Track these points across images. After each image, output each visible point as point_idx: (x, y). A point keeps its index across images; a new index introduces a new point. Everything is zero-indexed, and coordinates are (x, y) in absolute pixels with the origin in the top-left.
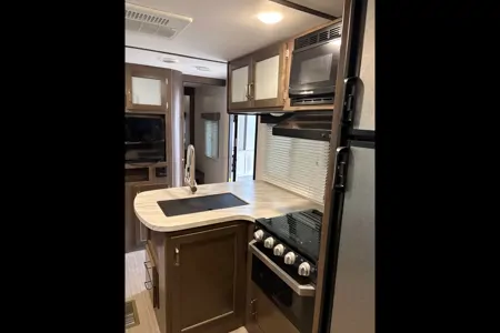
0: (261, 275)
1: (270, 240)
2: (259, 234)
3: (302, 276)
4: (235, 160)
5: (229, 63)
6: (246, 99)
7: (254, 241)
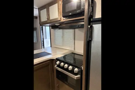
0: (60, 76)
1: (62, 64)
2: (58, 62)
3: (76, 73)
4: (43, 42)
5: (39, 9)
6: (47, 20)
7: (56, 65)
